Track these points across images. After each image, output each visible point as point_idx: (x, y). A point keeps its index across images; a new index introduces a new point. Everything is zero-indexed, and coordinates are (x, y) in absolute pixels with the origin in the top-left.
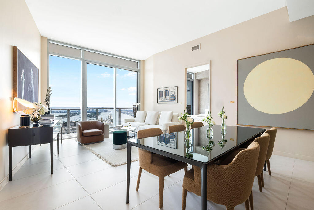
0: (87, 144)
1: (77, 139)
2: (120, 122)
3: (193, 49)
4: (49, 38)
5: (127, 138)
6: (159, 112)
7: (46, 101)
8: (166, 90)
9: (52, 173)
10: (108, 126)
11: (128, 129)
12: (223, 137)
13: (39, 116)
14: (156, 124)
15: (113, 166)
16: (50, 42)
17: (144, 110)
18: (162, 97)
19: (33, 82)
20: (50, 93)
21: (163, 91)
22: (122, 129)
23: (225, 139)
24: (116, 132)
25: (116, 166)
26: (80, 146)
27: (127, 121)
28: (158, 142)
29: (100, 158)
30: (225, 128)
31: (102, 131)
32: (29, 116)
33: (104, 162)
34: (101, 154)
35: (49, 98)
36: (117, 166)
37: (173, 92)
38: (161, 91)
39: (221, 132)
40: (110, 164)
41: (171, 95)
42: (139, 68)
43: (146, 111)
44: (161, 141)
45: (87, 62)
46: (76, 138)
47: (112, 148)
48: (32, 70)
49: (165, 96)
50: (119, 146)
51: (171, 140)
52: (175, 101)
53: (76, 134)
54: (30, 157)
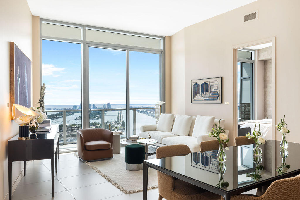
0: (91, 162)
1: (77, 153)
2: (135, 130)
3: (247, 18)
4: (41, 17)
5: (146, 155)
6: (194, 117)
7: (40, 102)
8: (205, 83)
9: (53, 196)
10: (118, 136)
11: (147, 141)
12: (284, 161)
13: (37, 124)
14: (189, 135)
15: (126, 193)
16: (43, 22)
17: (170, 112)
18: (199, 93)
19: (26, 80)
20: (44, 92)
21: (200, 84)
22: (138, 142)
23: (287, 163)
24: (130, 147)
25: (130, 193)
26: (82, 164)
27: (146, 129)
28: (193, 162)
29: (109, 181)
30: (286, 147)
31: (110, 143)
32: (28, 125)
33: (114, 187)
34: (111, 177)
35: (43, 98)
36: (132, 193)
37: (215, 86)
38: (196, 84)
39: (280, 153)
40: (122, 190)
41: (212, 90)
42: (162, 49)
43: (174, 115)
44: (197, 161)
45: (89, 45)
46: (76, 151)
47: (125, 168)
48: (26, 65)
49: (203, 91)
50: (134, 166)
51: (213, 160)
52: (219, 100)
53: (76, 146)
54: (25, 175)
